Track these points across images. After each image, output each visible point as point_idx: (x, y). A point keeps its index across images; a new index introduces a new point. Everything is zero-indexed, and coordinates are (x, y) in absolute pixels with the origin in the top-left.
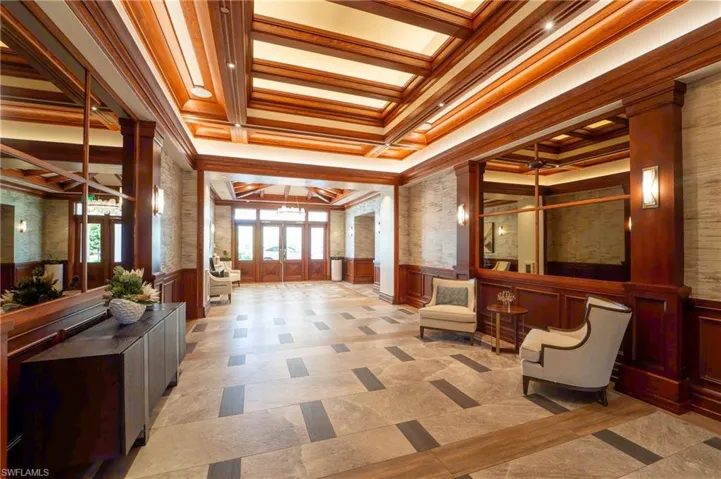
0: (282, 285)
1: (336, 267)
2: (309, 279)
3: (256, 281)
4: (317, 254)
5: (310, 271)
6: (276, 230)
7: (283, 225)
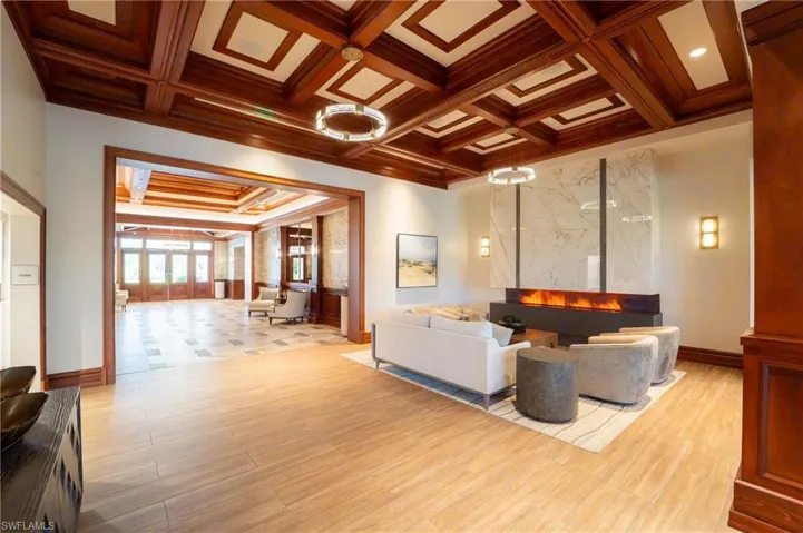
0: (169, 303)
1: (219, 289)
2: (195, 298)
3: (142, 300)
4: (202, 276)
5: (194, 291)
6: (162, 258)
7: (169, 254)
